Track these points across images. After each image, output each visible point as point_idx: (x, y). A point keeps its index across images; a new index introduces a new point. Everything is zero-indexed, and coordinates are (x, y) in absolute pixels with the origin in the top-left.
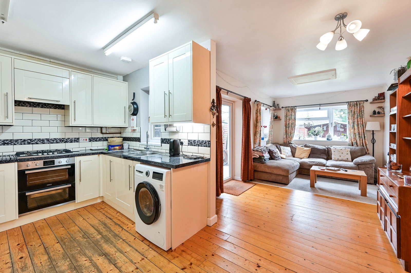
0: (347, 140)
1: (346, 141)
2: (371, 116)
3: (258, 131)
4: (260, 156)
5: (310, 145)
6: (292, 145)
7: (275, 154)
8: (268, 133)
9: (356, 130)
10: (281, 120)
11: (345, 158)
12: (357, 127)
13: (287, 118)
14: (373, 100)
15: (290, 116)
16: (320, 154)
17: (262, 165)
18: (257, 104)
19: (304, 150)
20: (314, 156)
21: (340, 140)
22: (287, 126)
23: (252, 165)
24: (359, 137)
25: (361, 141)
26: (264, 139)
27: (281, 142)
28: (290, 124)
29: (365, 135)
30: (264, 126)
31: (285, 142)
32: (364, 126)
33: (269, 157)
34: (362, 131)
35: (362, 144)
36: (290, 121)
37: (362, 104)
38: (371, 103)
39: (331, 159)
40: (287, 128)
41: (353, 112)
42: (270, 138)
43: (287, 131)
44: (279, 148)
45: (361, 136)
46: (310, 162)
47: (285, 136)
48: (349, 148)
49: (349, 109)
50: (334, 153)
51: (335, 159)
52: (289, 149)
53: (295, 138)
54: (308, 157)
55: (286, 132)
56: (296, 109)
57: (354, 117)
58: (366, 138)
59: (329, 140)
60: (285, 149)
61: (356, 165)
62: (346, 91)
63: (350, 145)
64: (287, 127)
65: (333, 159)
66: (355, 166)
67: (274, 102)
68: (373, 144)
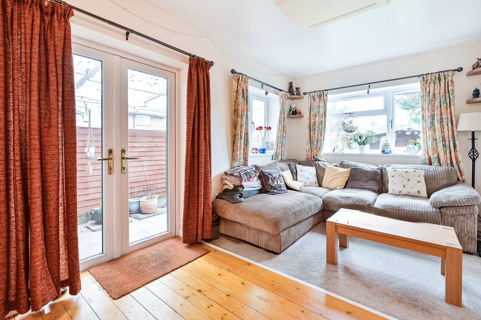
0: (421, 153)
1: (418, 154)
2: (468, 102)
3: (238, 134)
4: (236, 187)
5: (350, 164)
6: (319, 162)
7: (272, 180)
8: (275, 141)
9: (437, 133)
10: (303, 117)
11: (413, 191)
12: (439, 126)
13: (312, 112)
14: (474, 68)
15: (317, 109)
16: (367, 182)
17: (233, 206)
18: (237, 78)
19: (337, 172)
20: (354, 185)
21: (407, 154)
22: (312, 127)
23: (209, 206)
24: (444, 146)
25: (448, 155)
26: (266, 152)
27: (303, 158)
28: (317, 124)
29: (457, 142)
30: (265, 127)
31: (309, 157)
32: (453, 123)
33: (258, 188)
34: (450, 133)
35: (449, 162)
36: (317, 118)
37: (450, 78)
38: (470, 74)
39: (387, 191)
40: (312, 131)
41: (431, 94)
42: (278, 151)
43: (312, 137)
44: (294, 168)
45: (447, 143)
46: (341, 197)
47: (308, 147)
48: (422, 170)
49: (424, 89)
50: (393, 179)
51: (393, 192)
52: (313, 170)
53: (326, 149)
54: (345, 187)
55: (310, 139)
56: (326, 96)
57: (433, 106)
58: (458, 148)
59: (386, 153)
60: (305, 171)
61: (436, 208)
62: (417, 54)
63: (425, 164)
64: (312, 129)
65: (390, 191)
66: (434, 209)
67: (291, 84)
68: (474, 160)
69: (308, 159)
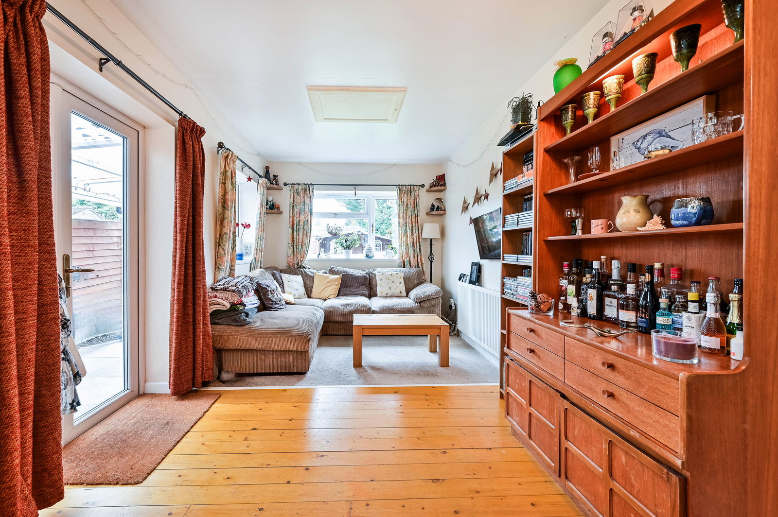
0: (397, 257)
1: (394, 258)
2: (427, 214)
3: (226, 233)
4: (233, 305)
5: (340, 270)
6: (305, 269)
7: (272, 294)
8: (254, 242)
9: (409, 239)
10: (281, 213)
11: (397, 292)
12: (410, 233)
13: (295, 208)
14: (431, 187)
15: (301, 206)
16: (358, 288)
17: (240, 329)
18: (225, 155)
19: (329, 280)
20: (347, 292)
21: (386, 258)
22: (295, 226)
24: (414, 250)
25: (416, 258)
26: (244, 258)
27: (283, 265)
28: (302, 223)
29: (422, 247)
30: (242, 225)
31: (291, 264)
32: (420, 230)
33: (257, 305)
34: (418, 240)
35: (416, 264)
36: (302, 217)
37: (417, 192)
38: (428, 191)
39: (376, 295)
40: (295, 232)
41: (405, 204)
42: (258, 256)
43: (295, 240)
44: (279, 278)
45: (415, 248)
46: (343, 305)
47: (290, 252)
48: (401, 272)
49: (400, 199)
50: (381, 282)
51: (382, 295)
52: (299, 279)
53: (312, 254)
54: (338, 296)
55: (293, 241)
56: (312, 191)
57: (406, 215)
58: (422, 252)
59: (370, 258)
60: (292, 281)
61: (417, 303)
62: (394, 165)
63: (400, 267)
64: (295, 229)
65: (379, 294)
66: (417, 304)
67: (267, 168)
68: (431, 262)
69: (289, 266)
